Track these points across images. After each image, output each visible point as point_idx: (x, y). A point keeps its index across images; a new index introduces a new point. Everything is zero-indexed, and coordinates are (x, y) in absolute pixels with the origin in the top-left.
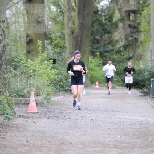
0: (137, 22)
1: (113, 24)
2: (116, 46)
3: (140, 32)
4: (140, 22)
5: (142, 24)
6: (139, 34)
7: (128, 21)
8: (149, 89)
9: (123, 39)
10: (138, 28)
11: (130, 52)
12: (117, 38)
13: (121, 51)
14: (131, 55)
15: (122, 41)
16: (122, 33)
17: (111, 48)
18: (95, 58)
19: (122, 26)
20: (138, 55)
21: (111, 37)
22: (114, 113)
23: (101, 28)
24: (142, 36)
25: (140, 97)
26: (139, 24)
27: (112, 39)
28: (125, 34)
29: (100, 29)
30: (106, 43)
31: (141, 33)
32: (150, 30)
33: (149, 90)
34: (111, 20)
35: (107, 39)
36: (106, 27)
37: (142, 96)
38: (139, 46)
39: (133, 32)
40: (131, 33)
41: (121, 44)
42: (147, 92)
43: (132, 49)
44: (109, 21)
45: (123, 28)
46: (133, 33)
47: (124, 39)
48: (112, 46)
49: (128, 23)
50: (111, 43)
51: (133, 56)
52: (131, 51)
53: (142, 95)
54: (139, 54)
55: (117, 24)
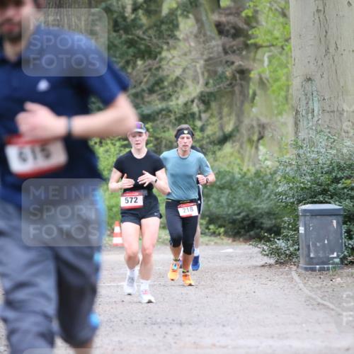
0: (243, 14)
1: (162, 22)
2: (177, 99)
3: (257, 47)
4: (256, 12)
5: (262, 18)
6: (252, 55)
7: (213, 11)
8: (296, 242)
9: (200, 75)
10: (248, 37)
11: (225, 119)
12: (178, 72)
13: (193, 115)
14: (229, 128)
15: (195, 80)
16: (194, 55)
17: (160, 105)
18: (107, 144)
19: (195, 30)
20: (252, 127)
21: (158, 68)
22: (176, 329)
23: (120, 37)
24: (262, 61)
25: (266, 268)
26: (251, 21)
27: (161, 73)
28: (205, 57)
29: (117, 42)
30: (143, 90)
31: (260, 51)
32: (287, 40)
33: (293, 245)
34: (153, 7)
35: (145, 76)
36: (140, 33)
37: (270, 265)
38: (255, 94)
39: (232, 47)
40: (226, 53)
41: (193, 90)
42: (287, 252)
43: (231, 106)
44: (149, 13)
45: (196, 36)
46: (234, 52)
47: (203, 74)
48: (164, 98)
49: (215, 17)
50: (157, 88)
51: (237, 129)
52: (230, 115)
53: (272, 261)
54: (255, 123)
55: (175, 22)
